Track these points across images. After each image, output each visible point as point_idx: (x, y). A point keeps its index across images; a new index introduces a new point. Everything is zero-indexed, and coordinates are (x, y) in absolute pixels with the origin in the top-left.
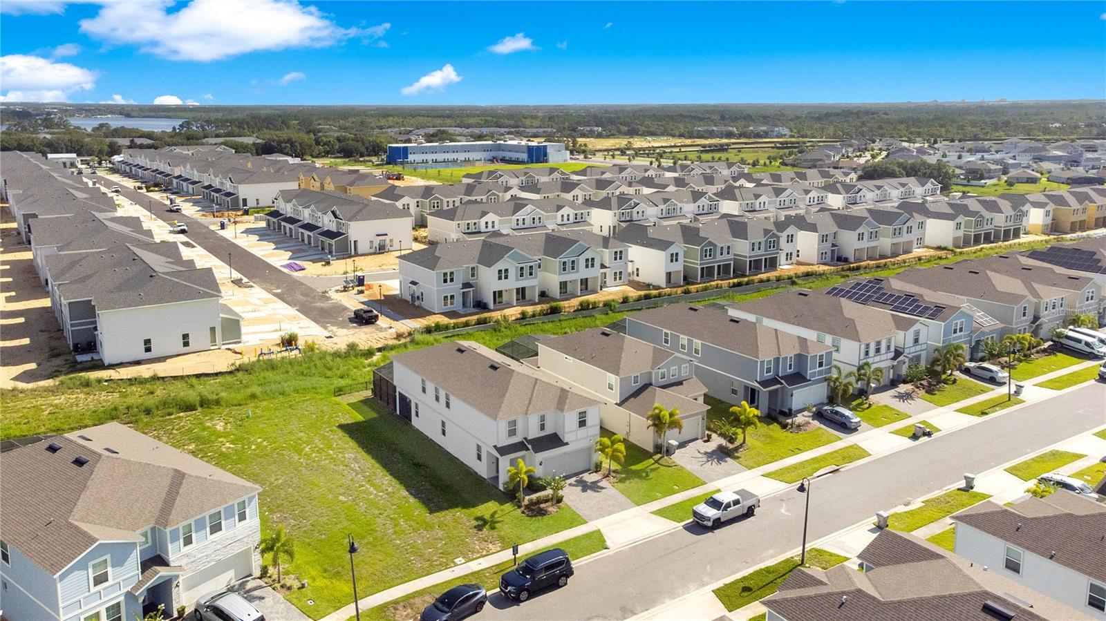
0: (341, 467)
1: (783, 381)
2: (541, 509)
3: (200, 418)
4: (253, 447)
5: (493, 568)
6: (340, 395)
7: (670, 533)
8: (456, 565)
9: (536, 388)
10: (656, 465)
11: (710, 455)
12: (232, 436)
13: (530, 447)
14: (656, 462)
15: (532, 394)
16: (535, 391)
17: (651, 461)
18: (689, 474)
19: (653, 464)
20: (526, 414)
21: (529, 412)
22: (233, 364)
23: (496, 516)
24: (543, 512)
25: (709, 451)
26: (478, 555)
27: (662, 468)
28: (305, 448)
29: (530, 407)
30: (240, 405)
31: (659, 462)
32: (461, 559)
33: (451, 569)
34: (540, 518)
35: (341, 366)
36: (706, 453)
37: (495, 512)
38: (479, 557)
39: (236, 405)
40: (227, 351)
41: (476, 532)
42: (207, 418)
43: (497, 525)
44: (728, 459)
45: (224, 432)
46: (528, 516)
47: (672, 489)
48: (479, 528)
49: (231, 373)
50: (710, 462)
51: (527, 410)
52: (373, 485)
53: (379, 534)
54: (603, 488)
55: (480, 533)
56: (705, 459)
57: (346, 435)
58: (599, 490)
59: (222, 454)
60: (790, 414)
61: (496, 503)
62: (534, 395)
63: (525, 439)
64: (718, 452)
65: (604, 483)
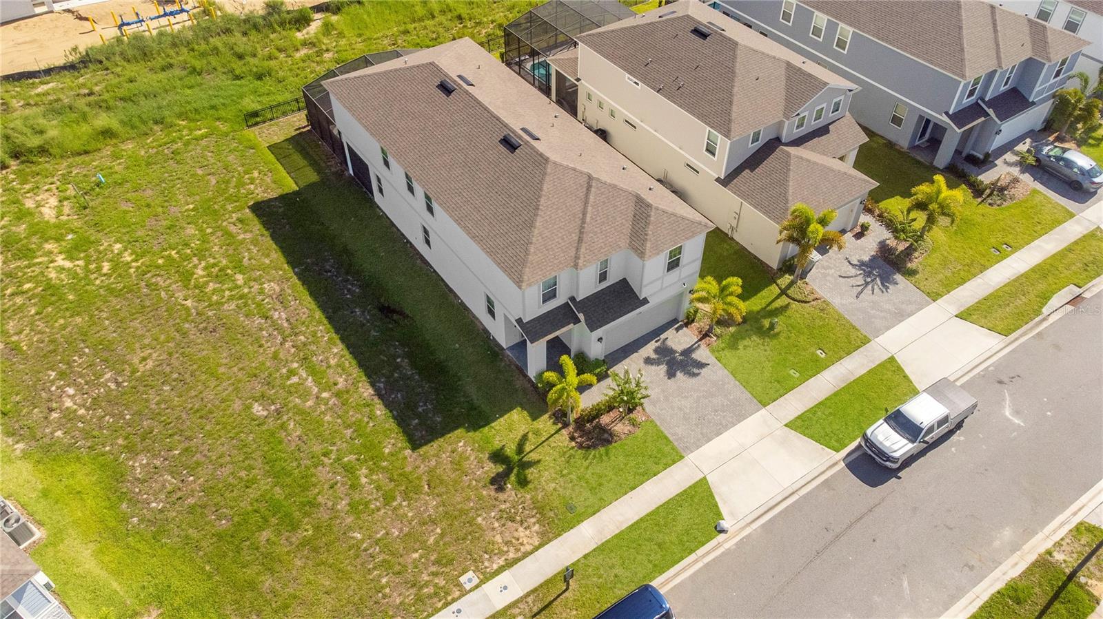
0: (258, 321)
1: (991, 111)
2: (603, 429)
3: (13, 189)
4: (106, 267)
5: (530, 599)
6: (257, 124)
7: (826, 481)
8: (464, 593)
9: (592, 198)
10: (783, 301)
11: (867, 268)
12: (70, 237)
13: (581, 316)
14: (783, 292)
15: (584, 214)
16: (590, 208)
17: (774, 290)
18: (840, 318)
19: (777, 298)
20: (576, 266)
21: (581, 262)
22: (75, 49)
23: (528, 448)
24: (606, 436)
25: (866, 258)
26: (502, 562)
27: (794, 305)
28: (195, 267)
29: (583, 250)
30: (86, 152)
31: (789, 292)
32: (470, 574)
33: (454, 607)
34: (602, 450)
35: (259, 50)
36: (862, 264)
37: (525, 438)
38: (501, 570)
39: (79, 154)
40: (66, 14)
41: (493, 493)
42: (27, 187)
43: (531, 473)
44: (898, 277)
45: (57, 226)
46: (580, 446)
47: (816, 360)
48: (498, 482)
49: (71, 67)
50: (870, 287)
51: (577, 258)
52: (312, 371)
53: (324, 516)
54: (701, 365)
55: (501, 496)
56: (860, 281)
57: (265, 233)
58: (696, 371)
59: (49, 286)
60: (985, 162)
61: (525, 413)
62: (588, 219)
63: (573, 299)
64: (881, 262)
65: (702, 354)
